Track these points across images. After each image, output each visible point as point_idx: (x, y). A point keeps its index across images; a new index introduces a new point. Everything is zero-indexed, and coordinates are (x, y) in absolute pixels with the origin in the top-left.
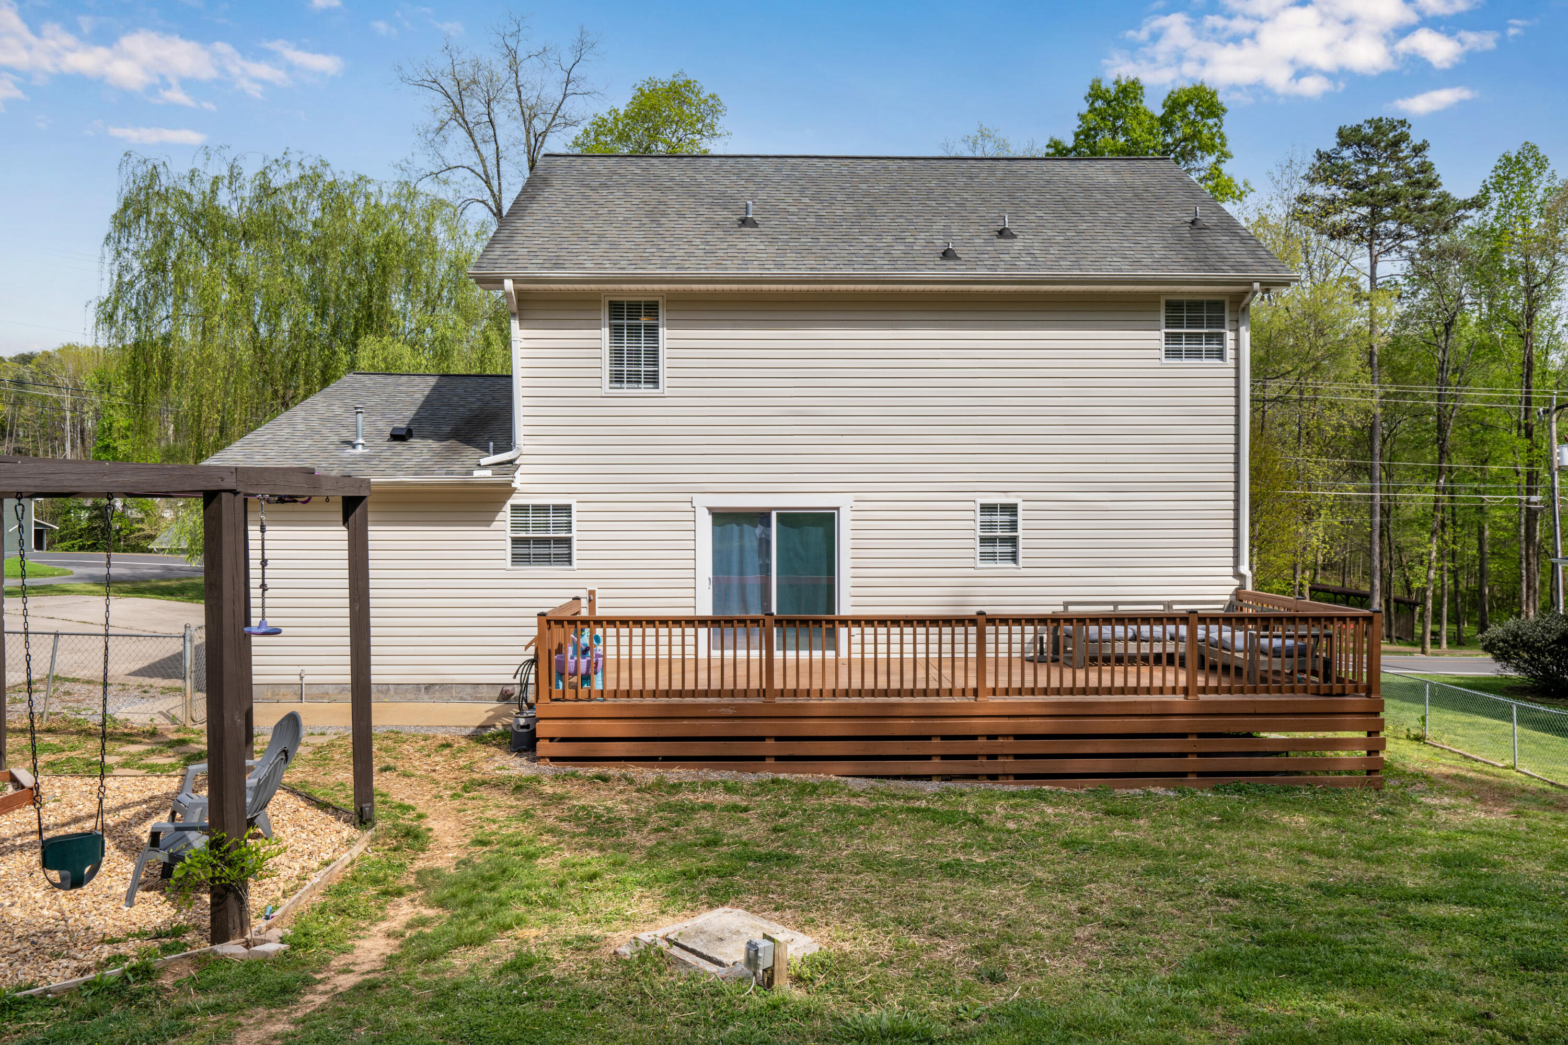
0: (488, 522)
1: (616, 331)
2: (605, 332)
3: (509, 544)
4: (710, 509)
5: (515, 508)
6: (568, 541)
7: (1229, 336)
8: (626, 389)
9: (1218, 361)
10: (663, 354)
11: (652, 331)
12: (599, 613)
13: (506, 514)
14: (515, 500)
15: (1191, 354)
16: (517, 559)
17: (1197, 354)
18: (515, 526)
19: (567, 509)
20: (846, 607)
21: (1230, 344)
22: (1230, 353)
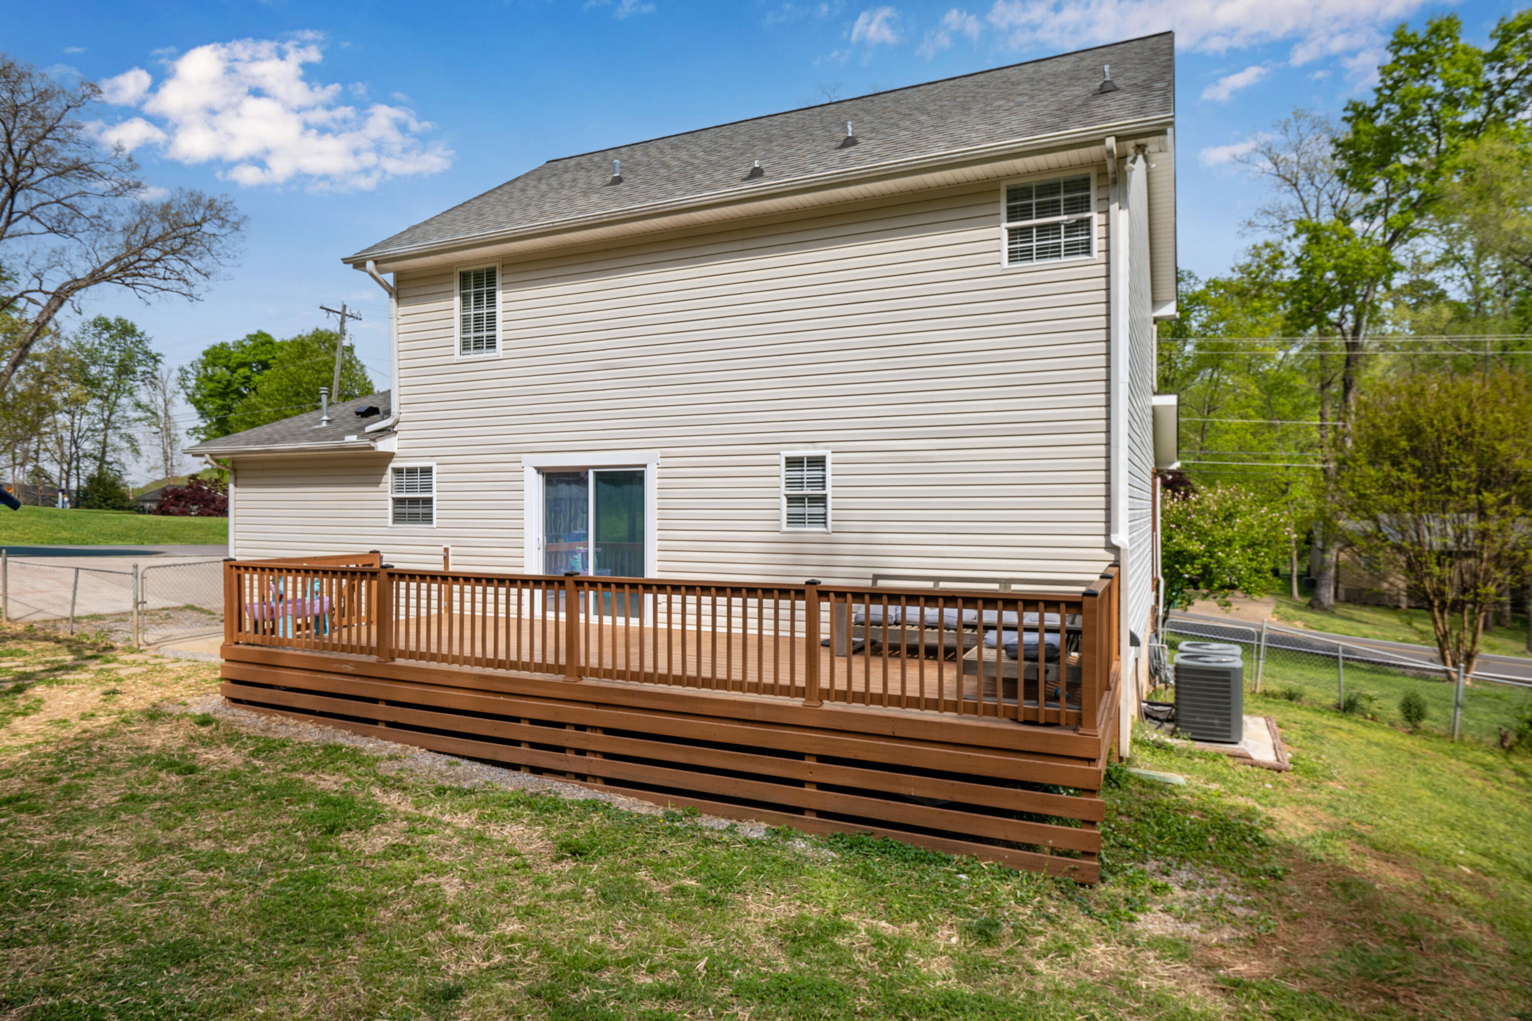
0: (378, 483)
1: (465, 298)
2: (457, 301)
3: (390, 503)
4: (539, 470)
5: (398, 471)
6: (429, 501)
7: (1097, 219)
8: (473, 356)
9: (1085, 257)
10: (499, 317)
11: (492, 296)
12: (452, 568)
13: (389, 477)
14: (395, 464)
15: (1043, 253)
16: (399, 518)
17: (1055, 252)
18: (399, 488)
19: (427, 471)
20: (652, 572)
21: (1097, 231)
22: (1097, 244)
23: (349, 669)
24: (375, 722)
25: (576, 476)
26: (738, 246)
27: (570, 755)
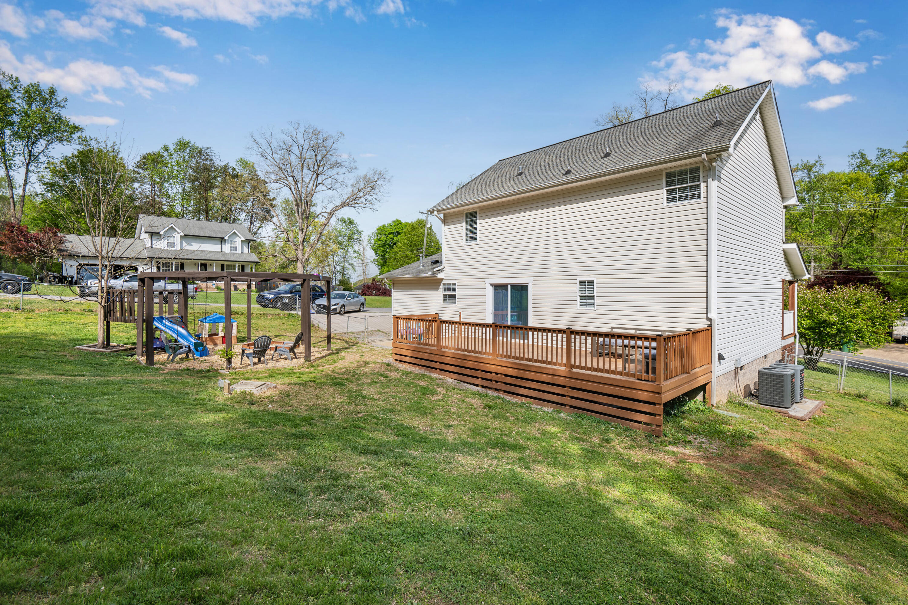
0: (438, 289)
1: (466, 222)
2: (464, 224)
3: (442, 296)
4: (491, 285)
5: (445, 285)
6: (454, 295)
7: (703, 185)
8: (470, 243)
9: (698, 200)
10: (478, 229)
11: (475, 221)
12: (463, 320)
13: (442, 287)
14: (444, 282)
15: (681, 199)
16: (445, 301)
17: (686, 198)
18: (445, 291)
19: (454, 285)
20: (530, 324)
21: (703, 189)
22: (703, 195)
23: (429, 351)
24: (436, 369)
25: (504, 287)
26: (562, 200)
27: (493, 382)
